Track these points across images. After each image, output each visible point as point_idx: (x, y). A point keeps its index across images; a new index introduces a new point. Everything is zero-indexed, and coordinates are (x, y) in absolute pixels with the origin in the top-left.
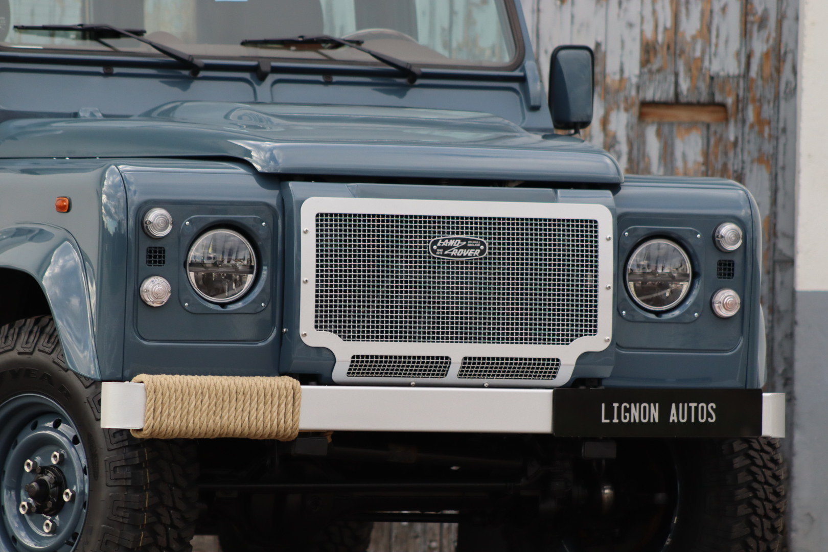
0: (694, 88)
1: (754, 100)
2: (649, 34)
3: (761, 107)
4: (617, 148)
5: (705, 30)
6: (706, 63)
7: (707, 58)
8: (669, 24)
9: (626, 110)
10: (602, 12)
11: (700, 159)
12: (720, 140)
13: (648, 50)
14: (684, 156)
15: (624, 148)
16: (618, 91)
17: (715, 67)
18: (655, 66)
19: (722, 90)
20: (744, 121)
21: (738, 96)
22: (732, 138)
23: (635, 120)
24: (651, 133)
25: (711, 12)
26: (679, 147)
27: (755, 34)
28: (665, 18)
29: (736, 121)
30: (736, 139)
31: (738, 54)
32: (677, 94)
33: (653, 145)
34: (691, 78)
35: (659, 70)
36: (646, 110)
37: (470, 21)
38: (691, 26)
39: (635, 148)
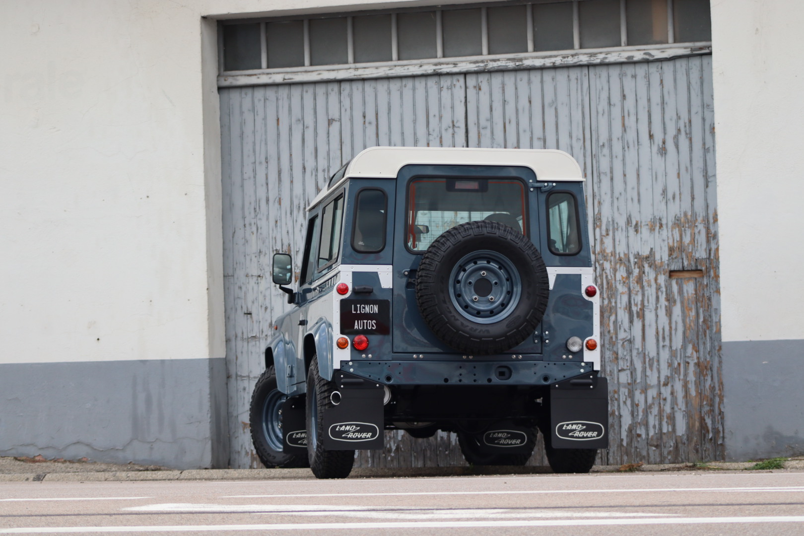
0: (690, 264)
1: (713, 268)
2: (671, 244)
3: (716, 270)
4: (661, 289)
5: (693, 241)
6: (694, 254)
7: (694, 251)
8: (678, 239)
9: (664, 274)
10: (653, 236)
11: (694, 292)
12: (701, 284)
13: (671, 250)
14: (687, 291)
15: (664, 289)
16: (660, 267)
17: (697, 255)
18: (674, 257)
19: (701, 264)
20: (710, 276)
21: (707, 266)
22: (705, 283)
23: (667, 278)
24: (674, 283)
25: (694, 233)
26: (685, 288)
27: (712, 241)
28: (677, 237)
29: (706, 276)
30: (707, 283)
31: (706, 250)
32: (683, 267)
33: (675, 288)
34: (688, 260)
35: (675, 258)
36: (672, 274)
37: (602, 242)
38: (687, 239)
39: (668, 289)
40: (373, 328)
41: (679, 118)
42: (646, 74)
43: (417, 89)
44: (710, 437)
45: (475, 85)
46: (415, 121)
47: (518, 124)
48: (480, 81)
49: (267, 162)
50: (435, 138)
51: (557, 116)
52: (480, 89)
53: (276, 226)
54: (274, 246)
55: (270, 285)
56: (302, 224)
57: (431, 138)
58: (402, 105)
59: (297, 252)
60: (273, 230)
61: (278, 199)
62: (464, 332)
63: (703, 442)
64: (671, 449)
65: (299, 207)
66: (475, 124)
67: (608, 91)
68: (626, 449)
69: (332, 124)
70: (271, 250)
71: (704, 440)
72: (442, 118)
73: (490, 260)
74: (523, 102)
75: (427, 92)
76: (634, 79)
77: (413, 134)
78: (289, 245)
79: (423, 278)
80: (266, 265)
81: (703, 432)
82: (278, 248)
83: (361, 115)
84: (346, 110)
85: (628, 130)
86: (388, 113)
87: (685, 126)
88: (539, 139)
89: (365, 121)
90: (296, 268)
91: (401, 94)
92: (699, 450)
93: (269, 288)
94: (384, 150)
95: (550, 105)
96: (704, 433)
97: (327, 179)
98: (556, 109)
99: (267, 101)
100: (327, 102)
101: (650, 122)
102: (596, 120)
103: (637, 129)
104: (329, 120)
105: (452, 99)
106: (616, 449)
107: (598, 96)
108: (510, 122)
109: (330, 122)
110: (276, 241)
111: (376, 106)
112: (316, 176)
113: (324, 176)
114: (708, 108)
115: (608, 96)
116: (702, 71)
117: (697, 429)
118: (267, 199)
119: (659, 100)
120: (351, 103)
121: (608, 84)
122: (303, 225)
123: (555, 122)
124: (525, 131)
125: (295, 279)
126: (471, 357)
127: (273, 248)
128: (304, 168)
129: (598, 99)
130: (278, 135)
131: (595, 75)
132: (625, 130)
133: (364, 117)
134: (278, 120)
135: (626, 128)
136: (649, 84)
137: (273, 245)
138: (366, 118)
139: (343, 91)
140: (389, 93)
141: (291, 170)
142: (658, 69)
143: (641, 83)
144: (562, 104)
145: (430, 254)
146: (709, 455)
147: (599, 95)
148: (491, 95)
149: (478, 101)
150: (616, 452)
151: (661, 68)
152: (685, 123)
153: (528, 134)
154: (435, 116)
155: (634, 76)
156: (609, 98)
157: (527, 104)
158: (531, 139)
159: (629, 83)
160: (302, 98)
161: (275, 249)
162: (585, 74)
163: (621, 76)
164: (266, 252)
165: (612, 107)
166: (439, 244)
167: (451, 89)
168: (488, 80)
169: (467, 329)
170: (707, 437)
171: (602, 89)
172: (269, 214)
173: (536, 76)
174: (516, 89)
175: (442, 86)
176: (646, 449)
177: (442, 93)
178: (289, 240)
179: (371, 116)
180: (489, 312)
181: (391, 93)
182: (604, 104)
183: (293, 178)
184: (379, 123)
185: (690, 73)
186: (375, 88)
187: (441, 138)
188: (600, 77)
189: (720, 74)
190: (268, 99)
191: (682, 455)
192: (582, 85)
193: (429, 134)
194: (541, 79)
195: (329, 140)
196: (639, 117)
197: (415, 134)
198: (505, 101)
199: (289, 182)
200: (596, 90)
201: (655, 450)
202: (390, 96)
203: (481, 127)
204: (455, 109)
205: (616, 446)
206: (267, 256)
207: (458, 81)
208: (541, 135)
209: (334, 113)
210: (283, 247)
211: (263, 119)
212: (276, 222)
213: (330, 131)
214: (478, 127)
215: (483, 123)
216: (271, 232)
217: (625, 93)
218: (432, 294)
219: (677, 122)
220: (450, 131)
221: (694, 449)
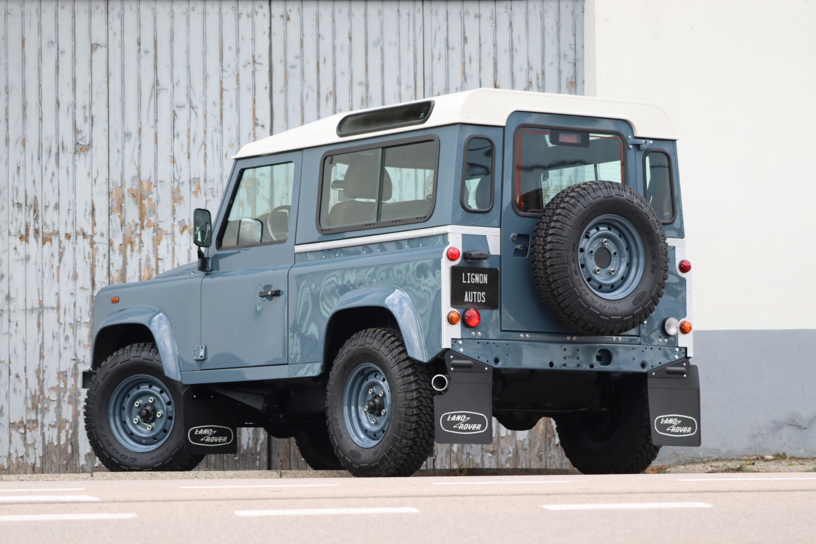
40: (482, 301)
41: (530, 68)
42: (493, 14)
43: (209, 14)
44: (557, 443)
45: (283, 14)
46: (204, 53)
47: (334, 64)
48: (288, 9)
49: (8, 93)
50: (230, 76)
51: (382, 58)
52: (288, 19)
53: (18, 173)
54: (15, 198)
55: (9, 248)
56: (53, 172)
57: (225, 74)
58: (188, 32)
59: (46, 207)
60: (14, 178)
61: (21, 139)
62: (594, 308)
63: (548, 448)
64: (510, 455)
65: (50, 151)
66: (281, 61)
67: (446, 32)
68: (457, 455)
69: (96, 50)
70: (11, 203)
71: (549, 445)
72: (240, 51)
73: (611, 227)
74: (342, 38)
75: (221, 18)
76: (478, 19)
77: (202, 68)
78: (36, 198)
79: (554, 244)
80: (3, 221)
81: (548, 436)
82: (20, 202)
83: (135, 41)
84: (115, 34)
85: (468, 79)
86: (170, 42)
87: (538, 79)
88: (360, 84)
89: (140, 50)
90: (44, 227)
91: (188, 19)
92: (543, 457)
93: (6, 250)
94: (488, 91)
95: (375, 44)
96: (549, 438)
97: (88, 119)
98: (382, 49)
99: (8, 15)
100: (90, 23)
101: (496, 72)
102: (431, 66)
103: (480, 79)
104: (92, 45)
105: (253, 29)
106: (444, 455)
107: (433, 37)
108: (325, 62)
109: (94, 47)
110: (17, 192)
111: (155, 31)
112: (74, 113)
113: (85, 114)
114: (565, 59)
115: (446, 37)
116: (559, 15)
117: (541, 433)
118: (6, 140)
119: (507, 47)
120: (122, 25)
121: (446, 23)
122: (55, 173)
123: (381, 65)
124: (343, 73)
125: (43, 241)
126: (574, 338)
127: (13, 201)
128: (58, 103)
129: (433, 42)
130: (24, 59)
131: (431, 12)
132: (465, 79)
133: (139, 44)
134: (23, 41)
135: (467, 77)
136: (496, 26)
137: (13, 197)
138: (141, 45)
139: (112, 10)
140: (173, 17)
141: (41, 104)
142: (507, 9)
143: (487, 25)
144: (390, 44)
145: (561, 217)
146: (554, 463)
147: (435, 36)
148: (302, 27)
149: (286, 33)
150: (444, 459)
151: (511, 9)
152: (537, 75)
153: (347, 78)
154: (230, 48)
155: (478, 16)
156: (447, 40)
157: (348, 41)
158: (351, 83)
159: (471, 25)
160: (56, 15)
161: (16, 202)
162: (419, 9)
163: (463, 15)
164: (4, 206)
165: (450, 51)
166: (570, 206)
167: (252, 16)
168: (299, 9)
169: (597, 305)
170: (552, 443)
171: (439, 29)
172: (8, 158)
173: (358, 9)
174: (334, 21)
175: (240, 13)
176: (480, 456)
177: (241, 21)
178: (35, 191)
179: (147, 43)
180: (610, 287)
181: (175, 17)
182: (440, 46)
183: (42, 114)
184: (158, 52)
185: (545, 16)
186: (154, 9)
187: (238, 75)
188: (436, 14)
189: (604, 20)
190: (10, 14)
191: (523, 463)
192: (414, 23)
193: (222, 70)
194: (365, 12)
195: (91, 70)
196: (482, 65)
197: (205, 68)
198: (319, 35)
199: (38, 118)
200: (432, 29)
201: (491, 457)
202: (173, 21)
203: (288, 65)
204: (256, 42)
205: (445, 451)
206: (5, 210)
207: (262, 7)
208: (363, 79)
209: (99, 36)
210: (28, 200)
211: (3, 38)
212: (19, 168)
213: (93, 58)
214: (285, 65)
215: (291, 60)
216: (11, 181)
217: (466, 35)
218: (564, 263)
219: (529, 73)
220: (250, 68)
221: (537, 456)
